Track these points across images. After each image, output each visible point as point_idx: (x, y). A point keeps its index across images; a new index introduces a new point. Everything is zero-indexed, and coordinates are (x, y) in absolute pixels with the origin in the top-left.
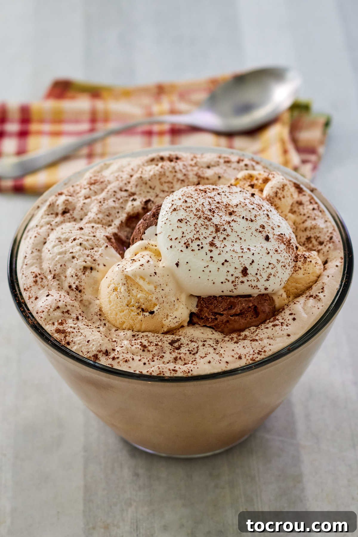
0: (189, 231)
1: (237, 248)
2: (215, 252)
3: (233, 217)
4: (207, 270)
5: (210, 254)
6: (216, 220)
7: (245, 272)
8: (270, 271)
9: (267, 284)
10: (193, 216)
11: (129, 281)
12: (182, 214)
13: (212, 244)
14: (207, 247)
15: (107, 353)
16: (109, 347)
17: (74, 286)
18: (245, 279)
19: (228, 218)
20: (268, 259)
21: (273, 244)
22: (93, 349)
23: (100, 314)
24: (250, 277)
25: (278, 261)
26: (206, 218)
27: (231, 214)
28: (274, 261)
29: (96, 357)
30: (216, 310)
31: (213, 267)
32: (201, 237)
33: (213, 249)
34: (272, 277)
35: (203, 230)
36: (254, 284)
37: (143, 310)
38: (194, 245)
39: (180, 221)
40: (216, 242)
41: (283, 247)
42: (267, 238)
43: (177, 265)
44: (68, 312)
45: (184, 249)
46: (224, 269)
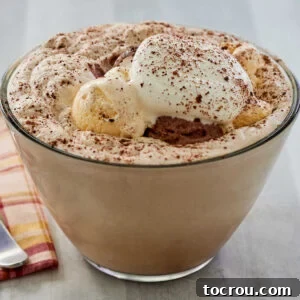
0: (158, 61)
1: (197, 80)
2: (177, 79)
3: (200, 58)
4: (166, 92)
5: (171, 81)
6: (184, 57)
7: (199, 99)
8: (222, 104)
9: (217, 114)
10: (165, 51)
11: (96, 91)
12: (156, 49)
13: (175, 73)
14: (170, 75)
15: (65, 142)
16: (68, 138)
17: (50, 94)
18: (197, 105)
19: (195, 58)
20: (223, 94)
21: (230, 85)
22: (54, 138)
23: (69, 117)
24: (202, 104)
25: (232, 99)
26: (176, 54)
27: (198, 55)
28: (228, 97)
29: (55, 143)
30: (169, 128)
31: (172, 91)
32: (167, 67)
33: (175, 77)
34: (222, 109)
35: (171, 62)
36: (205, 110)
37: (104, 116)
38: (160, 73)
39: (153, 53)
40: (180, 73)
41: (238, 88)
42: (226, 79)
43: (142, 85)
44: (40, 111)
45: (151, 74)
46: (181, 94)
